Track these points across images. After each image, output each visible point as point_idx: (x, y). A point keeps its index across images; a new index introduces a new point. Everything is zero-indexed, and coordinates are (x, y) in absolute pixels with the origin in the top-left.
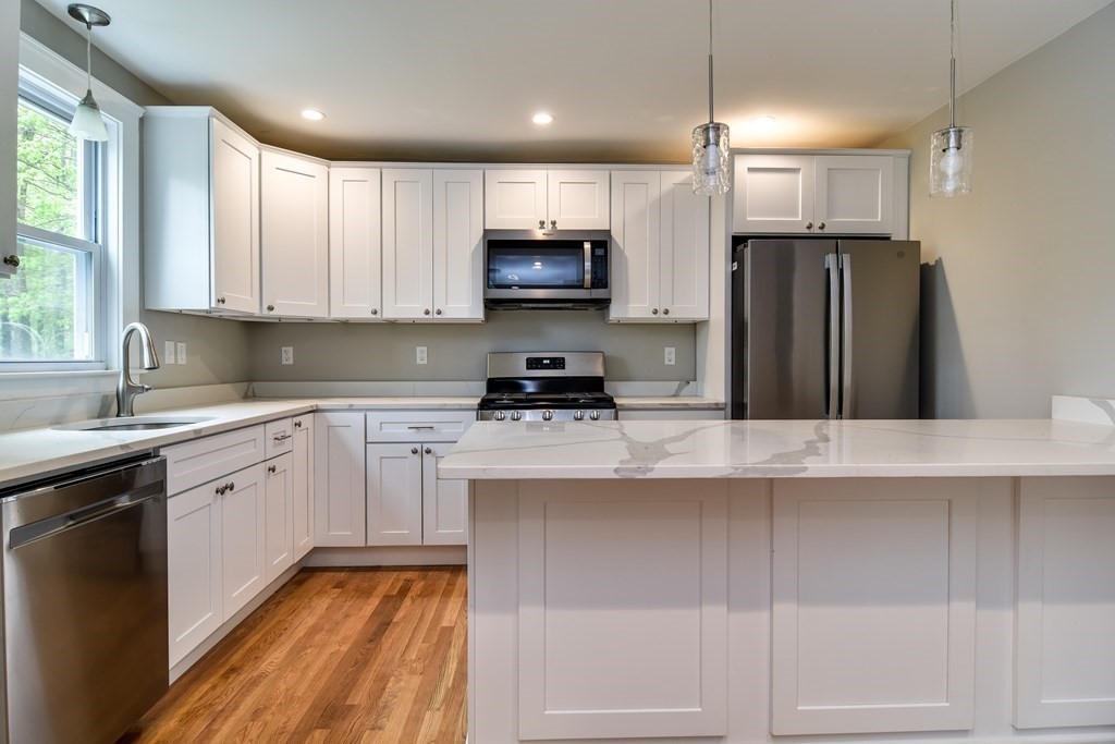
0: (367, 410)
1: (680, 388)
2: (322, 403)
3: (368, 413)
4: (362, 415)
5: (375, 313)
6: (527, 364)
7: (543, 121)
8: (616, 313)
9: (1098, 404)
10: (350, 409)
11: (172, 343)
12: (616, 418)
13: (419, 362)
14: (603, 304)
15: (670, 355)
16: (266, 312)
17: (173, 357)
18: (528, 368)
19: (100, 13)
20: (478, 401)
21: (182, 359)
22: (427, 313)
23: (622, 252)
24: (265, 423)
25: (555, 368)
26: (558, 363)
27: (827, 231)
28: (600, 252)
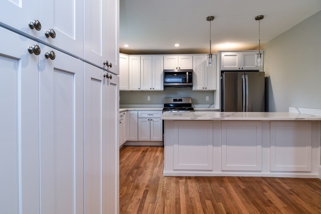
1: (210, 106)
2: (129, 109)
3: (138, 111)
4: (137, 112)
5: (139, 89)
6: (173, 100)
7: (177, 46)
8: (194, 88)
9: (296, 109)
10: (135, 110)
13: (148, 100)
14: (191, 86)
15: (207, 98)
20: (163, 109)
22: (151, 89)
23: (195, 74)
25: (180, 101)
26: (180, 100)
27: (244, 69)
28: (190, 74)
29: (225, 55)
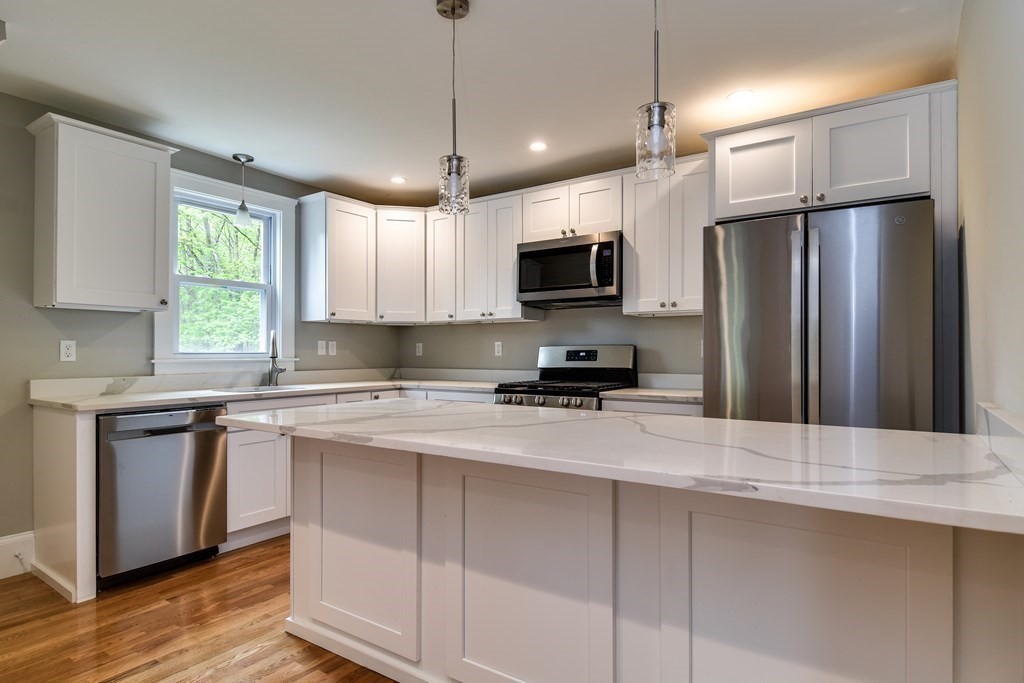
0: (430, 390)
2: (404, 384)
3: (429, 392)
4: (424, 393)
5: (451, 316)
6: (567, 356)
8: (628, 308)
10: (418, 389)
11: (324, 342)
12: (600, 408)
13: (496, 354)
14: (617, 300)
16: (379, 320)
17: (324, 350)
18: (567, 360)
19: (247, 156)
20: (497, 387)
21: (333, 352)
22: (483, 315)
23: (632, 250)
24: (337, 394)
25: (589, 360)
26: (591, 355)
27: (828, 201)
28: (606, 253)
29: (734, 150)
